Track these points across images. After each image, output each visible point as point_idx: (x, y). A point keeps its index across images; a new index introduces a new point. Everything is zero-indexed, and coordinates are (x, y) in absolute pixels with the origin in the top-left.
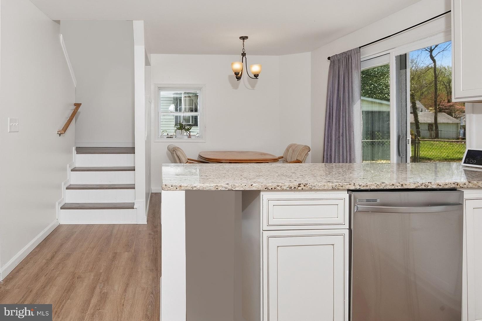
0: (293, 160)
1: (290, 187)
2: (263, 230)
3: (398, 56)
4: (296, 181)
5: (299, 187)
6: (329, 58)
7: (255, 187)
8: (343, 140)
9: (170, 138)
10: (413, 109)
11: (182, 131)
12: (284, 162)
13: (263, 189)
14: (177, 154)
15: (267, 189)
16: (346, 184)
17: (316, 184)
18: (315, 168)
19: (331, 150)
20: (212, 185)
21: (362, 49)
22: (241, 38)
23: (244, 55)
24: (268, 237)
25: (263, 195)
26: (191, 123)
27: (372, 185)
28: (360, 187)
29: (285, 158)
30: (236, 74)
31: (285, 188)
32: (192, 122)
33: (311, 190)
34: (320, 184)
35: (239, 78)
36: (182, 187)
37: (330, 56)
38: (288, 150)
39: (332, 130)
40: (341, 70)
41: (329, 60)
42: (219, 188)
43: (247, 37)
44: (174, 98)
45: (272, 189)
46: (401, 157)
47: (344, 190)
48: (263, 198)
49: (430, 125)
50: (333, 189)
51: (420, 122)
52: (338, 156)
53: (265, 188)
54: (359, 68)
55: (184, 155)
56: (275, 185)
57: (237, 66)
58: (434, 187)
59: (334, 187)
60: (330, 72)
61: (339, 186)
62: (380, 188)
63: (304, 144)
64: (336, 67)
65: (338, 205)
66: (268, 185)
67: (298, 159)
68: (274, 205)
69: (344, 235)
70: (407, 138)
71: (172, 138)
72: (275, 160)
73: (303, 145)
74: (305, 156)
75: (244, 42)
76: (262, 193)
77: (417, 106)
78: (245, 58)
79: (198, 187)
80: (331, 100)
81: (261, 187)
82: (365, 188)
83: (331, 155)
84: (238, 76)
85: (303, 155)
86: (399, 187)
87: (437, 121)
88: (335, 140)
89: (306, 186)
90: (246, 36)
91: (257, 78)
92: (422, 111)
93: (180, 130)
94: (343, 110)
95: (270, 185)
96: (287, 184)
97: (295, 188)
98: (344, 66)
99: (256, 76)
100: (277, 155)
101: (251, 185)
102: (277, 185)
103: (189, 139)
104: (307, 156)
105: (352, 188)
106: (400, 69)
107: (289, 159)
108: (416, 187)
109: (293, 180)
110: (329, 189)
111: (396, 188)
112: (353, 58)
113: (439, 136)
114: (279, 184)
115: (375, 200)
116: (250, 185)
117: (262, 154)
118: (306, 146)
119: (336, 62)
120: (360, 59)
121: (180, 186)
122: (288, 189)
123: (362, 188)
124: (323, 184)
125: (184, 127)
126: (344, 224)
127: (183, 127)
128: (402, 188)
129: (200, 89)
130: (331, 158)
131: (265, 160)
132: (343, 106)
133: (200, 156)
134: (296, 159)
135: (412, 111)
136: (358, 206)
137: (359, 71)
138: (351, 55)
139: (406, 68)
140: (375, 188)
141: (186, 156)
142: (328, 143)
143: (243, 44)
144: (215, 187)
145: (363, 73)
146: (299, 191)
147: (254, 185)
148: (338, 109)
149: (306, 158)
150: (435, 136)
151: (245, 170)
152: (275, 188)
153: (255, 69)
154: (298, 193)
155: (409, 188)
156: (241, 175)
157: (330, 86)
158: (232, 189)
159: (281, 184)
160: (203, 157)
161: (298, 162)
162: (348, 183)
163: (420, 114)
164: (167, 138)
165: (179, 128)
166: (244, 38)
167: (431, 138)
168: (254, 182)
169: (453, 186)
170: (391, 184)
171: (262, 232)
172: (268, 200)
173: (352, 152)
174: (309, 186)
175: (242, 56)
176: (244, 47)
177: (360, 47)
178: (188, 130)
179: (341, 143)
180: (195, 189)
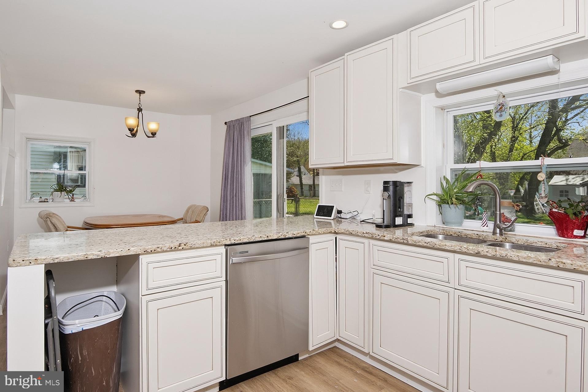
0: (192, 221)
1: (171, 248)
2: (142, 296)
3: (278, 127)
4: (178, 241)
5: (179, 246)
6: (226, 123)
7: (133, 251)
8: (236, 200)
9: (45, 202)
10: (299, 173)
11: (61, 194)
12: (184, 223)
13: (142, 253)
14: (52, 221)
15: (146, 252)
16: (223, 239)
17: (196, 243)
18: (202, 227)
19: (226, 209)
20: (80, 254)
21: (252, 118)
22: (137, 91)
23: (140, 110)
24: (147, 301)
25: (142, 259)
26: (79, 184)
27: (244, 239)
28: (235, 241)
29: (185, 219)
30: (131, 130)
31: (165, 249)
32: (81, 183)
33: (191, 248)
34: (199, 242)
35: (134, 135)
36: (38, 261)
37: (227, 122)
38: (187, 211)
39: (227, 191)
40: (235, 135)
41: (226, 125)
42: (89, 256)
43: (144, 92)
44: (55, 153)
45: (151, 251)
46: (280, 213)
47: (221, 245)
48: (142, 262)
49: (310, 186)
50: (212, 246)
51: (303, 184)
52: (232, 215)
53: (144, 252)
54: (250, 135)
55: (63, 223)
56: (154, 247)
57: (132, 122)
58: (290, 236)
59: (212, 244)
60: (226, 137)
61: (217, 242)
62: (251, 241)
63: (203, 204)
64: (232, 132)
65: (216, 260)
66: (147, 248)
67: (197, 220)
68: (154, 268)
69: (221, 286)
70: (284, 197)
71: (48, 202)
72: (173, 222)
73: (201, 206)
74: (203, 216)
75: (140, 96)
76: (141, 257)
77: (302, 170)
78: (142, 114)
79: (62, 258)
80: (227, 163)
81: (139, 250)
82: (239, 242)
83: (226, 214)
84: (133, 133)
85: (202, 215)
86: (266, 239)
87: (315, 183)
88: (230, 200)
89: (186, 245)
90: (144, 90)
91: (155, 136)
92: (305, 175)
93: (59, 193)
94: (236, 173)
95: (149, 248)
96: (168, 245)
97: (176, 248)
98: (238, 132)
99: (154, 134)
100: (176, 218)
101: (129, 250)
102: (157, 247)
103: (71, 202)
104: (206, 215)
105: (228, 242)
106: (279, 138)
107: (188, 219)
108: (278, 237)
109: (175, 241)
110: (208, 245)
111: (263, 239)
112: (245, 126)
113: (316, 195)
114: (159, 246)
115: (247, 252)
116: (127, 249)
117: (160, 216)
118: (204, 207)
119: (232, 127)
120: (250, 127)
121: (36, 259)
122: (169, 249)
123: (237, 242)
124: (202, 242)
125: (65, 188)
126: (221, 276)
127: (62, 189)
128: (267, 239)
129: (89, 143)
130: (226, 217)
131: (162, 223)
132: (236, 169)
133: (86, 223)
134: (195, 220)
135: (298, 175)
136: (233, 258)
137: (250, 137)
138: (243, 123)
139: (283, 139)
140: (247, 241)
141: (65, 224)
142: (224, 203)
143: (140, 98)
144: (84, 257)
145: (253, 139)
146: (180, 250)
147: (132, 249)
148: (233, 172)
149: (205, 218)
150: (313, 195)
151: (128, 235)
152: (155, 250)
153: (153, 126)
154: (179, 252)
155: (272, 238)
156: (121, 240)
157: (227, 149)
158: (106, 256)
159: (161, 246)
160: (89, 224)
161: (197, 222)
162: (225, 239)
163: (303, 177)
164: (39, 202)
165: (57, 189)
166: (140, 92)
167: (310, 196)
168: (133, 247)
169: (303, 234)
170: (259, 237)
171: (141, 298)
172: (147, 263)
173: (243, 211)
174: (189, 245)
175: (138, 112)
176: (140, 101)
177: (250, 116)
178: (71, 191)
179: (235, 202)
180: (56, 261)
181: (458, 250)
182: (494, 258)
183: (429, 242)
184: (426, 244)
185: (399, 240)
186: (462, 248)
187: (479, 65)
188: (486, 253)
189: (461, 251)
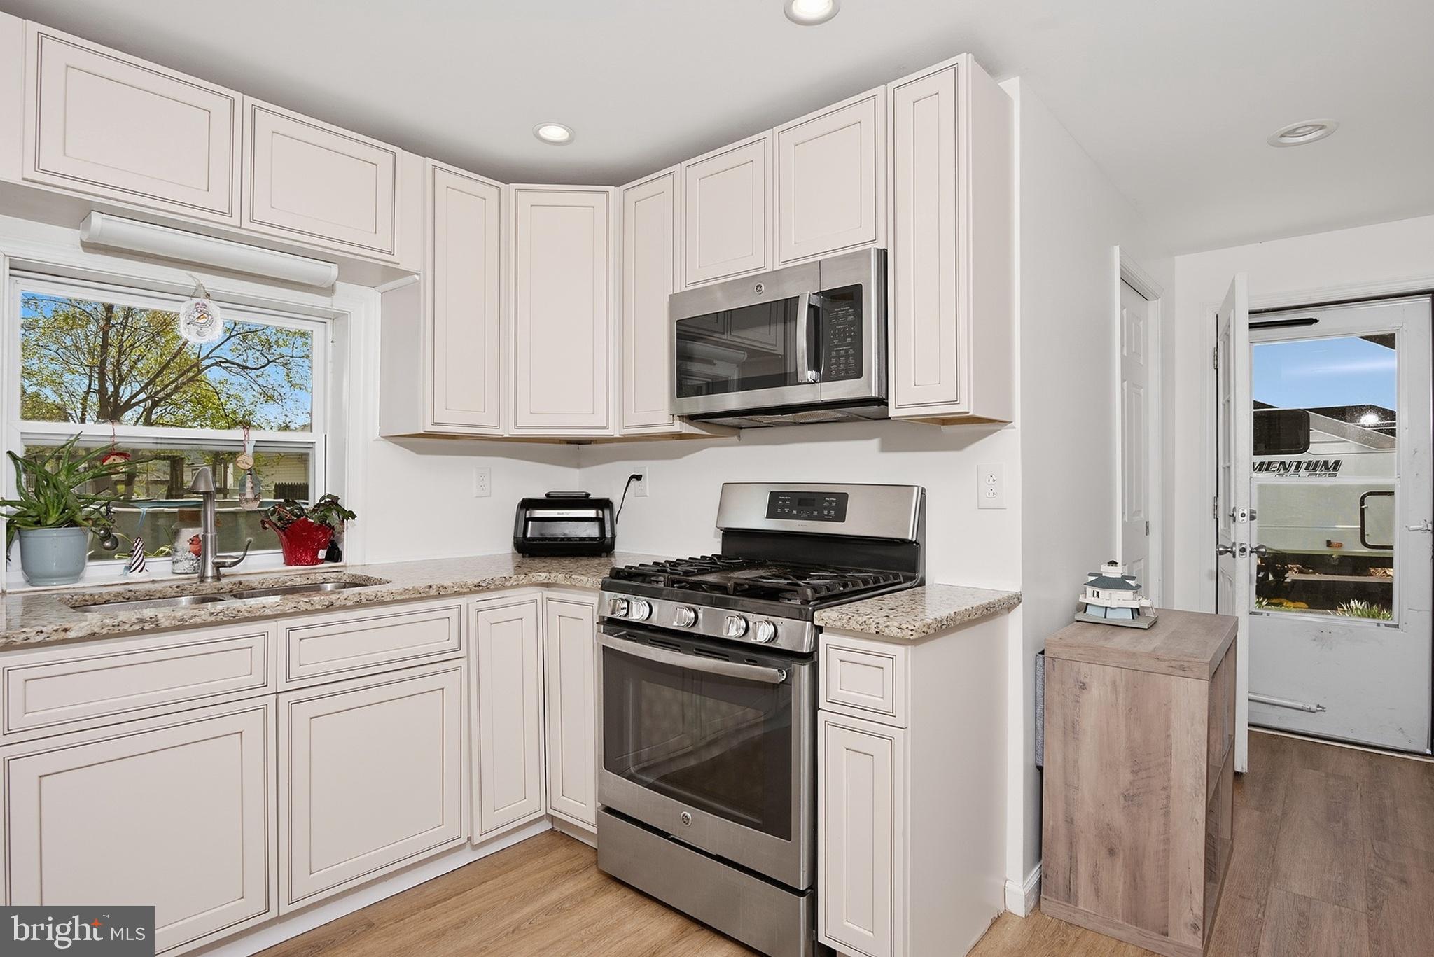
181: (291, 611)
182: (358, 605)
183: (221, 611)
184: (213, 618)
185: (126, 627)
186: (300, 603)
187: (236, 227)
188: (344, 602)
189: (298, 610)
